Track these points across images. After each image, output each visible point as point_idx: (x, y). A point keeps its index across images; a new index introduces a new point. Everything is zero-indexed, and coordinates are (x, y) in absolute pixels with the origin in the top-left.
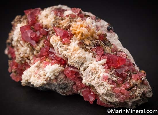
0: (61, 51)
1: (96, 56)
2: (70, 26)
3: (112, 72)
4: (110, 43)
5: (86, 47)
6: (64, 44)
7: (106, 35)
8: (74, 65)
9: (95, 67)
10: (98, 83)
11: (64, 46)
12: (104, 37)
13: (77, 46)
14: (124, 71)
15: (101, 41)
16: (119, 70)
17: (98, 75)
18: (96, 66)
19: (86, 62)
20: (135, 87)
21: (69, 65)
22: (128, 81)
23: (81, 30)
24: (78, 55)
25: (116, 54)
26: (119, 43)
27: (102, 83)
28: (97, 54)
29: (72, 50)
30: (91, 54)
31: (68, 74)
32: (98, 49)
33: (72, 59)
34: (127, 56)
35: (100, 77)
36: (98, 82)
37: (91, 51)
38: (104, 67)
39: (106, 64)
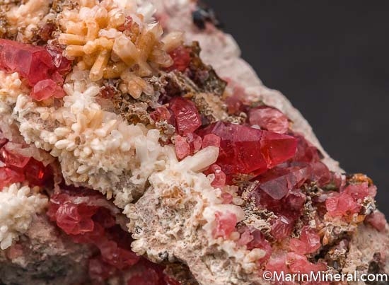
0: (32, 132)
1: (175, 138)
2: (52, 28)
3: (245, 195)
4: (218, 78)
5: (130, 106)
6: (40, 104)
7: (196, 48)
8: (90, 183)
9: (177, 184)
10: (200, 247)
11: (43, 111)
12: (192, 55)
13: (96, 107)
14: (290, 187)
15: (183, 72)
16: (273, 182)
17: (197, 217)
18: (183, 178)
19: (138, 165)
20: (342, 243)
21: (68, 183)
22: (313, 224)
23: (102, 42)
24: (106, 143)
25: (247, 121)
26: (247, 73)
27: (216, 245)
28: (177, 129)
29: (75, 127)
30: (154, 134)
31: (65, 222)
32: (178, 108)
33: (81, 160)
34: (289, 121)
35: (205, 222)
36: (197, 243)
37: (152, 121)
38: (212, 180)
39: (216, 167)
